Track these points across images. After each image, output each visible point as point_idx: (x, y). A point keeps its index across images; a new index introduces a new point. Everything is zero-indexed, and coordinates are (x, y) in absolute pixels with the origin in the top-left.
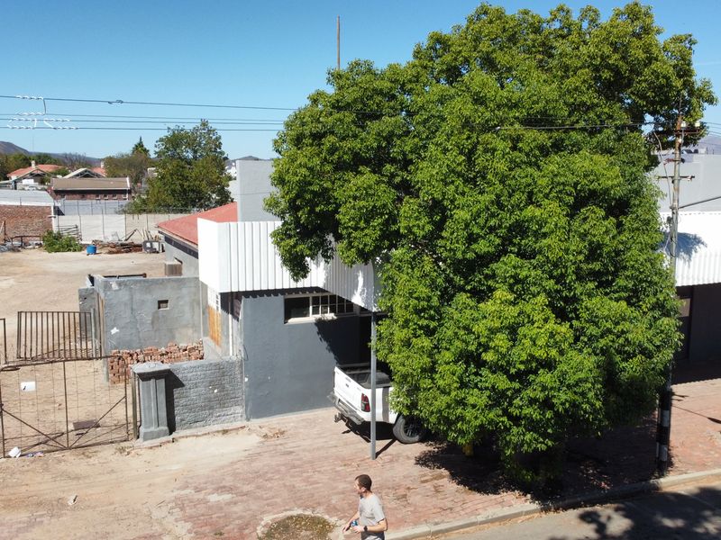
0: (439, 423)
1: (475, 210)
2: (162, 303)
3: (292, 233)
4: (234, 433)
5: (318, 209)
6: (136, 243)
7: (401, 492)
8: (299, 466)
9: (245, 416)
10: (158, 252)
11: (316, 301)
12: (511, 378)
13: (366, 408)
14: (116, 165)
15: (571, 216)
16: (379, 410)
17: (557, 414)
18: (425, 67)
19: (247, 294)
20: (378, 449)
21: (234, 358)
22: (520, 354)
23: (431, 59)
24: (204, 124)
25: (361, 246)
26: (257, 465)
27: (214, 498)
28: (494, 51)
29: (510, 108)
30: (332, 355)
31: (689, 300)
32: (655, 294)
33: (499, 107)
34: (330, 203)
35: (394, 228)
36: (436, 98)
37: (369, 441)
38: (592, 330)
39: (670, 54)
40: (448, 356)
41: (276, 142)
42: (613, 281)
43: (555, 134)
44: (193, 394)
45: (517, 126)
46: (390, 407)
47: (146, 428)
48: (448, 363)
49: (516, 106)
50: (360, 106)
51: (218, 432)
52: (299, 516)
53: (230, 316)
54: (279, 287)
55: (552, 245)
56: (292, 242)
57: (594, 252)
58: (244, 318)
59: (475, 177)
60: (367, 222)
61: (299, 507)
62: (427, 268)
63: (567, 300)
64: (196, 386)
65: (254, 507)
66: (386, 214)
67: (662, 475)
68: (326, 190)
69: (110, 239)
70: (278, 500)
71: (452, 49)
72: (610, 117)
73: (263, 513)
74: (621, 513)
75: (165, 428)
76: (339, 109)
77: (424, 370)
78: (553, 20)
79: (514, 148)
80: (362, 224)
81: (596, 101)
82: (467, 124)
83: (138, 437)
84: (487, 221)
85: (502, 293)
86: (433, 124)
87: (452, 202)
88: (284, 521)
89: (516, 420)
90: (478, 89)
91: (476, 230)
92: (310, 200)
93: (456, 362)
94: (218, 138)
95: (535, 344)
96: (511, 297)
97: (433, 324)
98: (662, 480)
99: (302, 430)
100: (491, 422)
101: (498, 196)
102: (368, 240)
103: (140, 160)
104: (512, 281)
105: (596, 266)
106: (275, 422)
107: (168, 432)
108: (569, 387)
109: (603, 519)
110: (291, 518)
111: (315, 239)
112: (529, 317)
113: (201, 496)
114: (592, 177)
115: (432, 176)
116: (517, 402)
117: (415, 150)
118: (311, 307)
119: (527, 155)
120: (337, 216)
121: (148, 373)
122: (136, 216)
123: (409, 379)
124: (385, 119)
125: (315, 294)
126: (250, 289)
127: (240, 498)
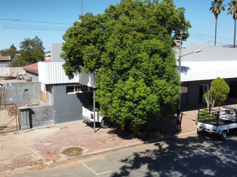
0: (114, 118)
1: (123, 55)
2: (26, 90)
3: (69, 64)
4: (51, 128)
5: (77, 56)
6: (14, 76)
7: (103, 140)
8: (72, 135)
9: (54, 123)
10: (22, 79)
11: (76, 87)
12: (134, 103)
13: (92, 118)
14: (5, 53)
15: (150, 57)
16: (96, 118)
17: (147, 113)
18: (108, 15)
19: (55, 85)
20: (96, 130)
21: (51, 105)
22: (136, 96)
23: (110, 13)
24: (37, 37)
25: (90, 67)
26: (59, 135)
27: (46, 144)
28: (129, 10)
29: (133, 27)
30: (81, 103)
31: (187, 87)
32: (174, 79)
33: (130, 26)
34: (80, 54)
35: (100, 61)
36: (111, 24)
37: (93, 128)
38: (157, 89)
39: (178, 12)
40: (116, 98)
41: (63, 36)
42: (162, 76)
43: (146, 35)
44: (38, 116)
45: (135, 32)
46: (99, 115)
47: (23, 126)
48: (116, 100)
49: (135, 26)
50: (89, 26)
51: (46, 127)
52: (73, 148)
53: (49, 92)
54: (64, 82)
55: (145, 65)
56: (68, 67)
57: (157, 67)
58: (54, 92)
59: (123, 46)
60: (92, 60)
61: (72, 145)
62: (110, 72)
63: (149, 81)
64: (39, 113)
65: (59, 146)
66: (98, 57)
67: (178, 134)
68: (79, 50)
69: (5, 75)
70: (66, 144)
71: (116, 10)
72: (162, 30)
73: (62, 147)
74: (166, 143)
75: (29, 126)
76: (83, 26)
77: (109, 102)
78: (145, 2)
79: (134, 38)
80: (90, 60)
81: (157, 25)
82: (121, 31)
83: (20, 130)
84: (126, 58)
85: (131, 78)
86: (111, 31)
87: (116, 53)
88: (68, 149)
89: (135, 115)
90: (124, 21)
91: (123, 61)
92: (74, 54)
93: (118, 99)
94: (41, 42)
95: (140, 92)
96: (134, 80)
97: (111, 89)
98: (178, 135)
99: (72, 126)
100: (128, 116)
101: (130, 51)
102: (92, 65)
103: (13, 51)
104: (134, 75)
105: (157, 71)
106: (64, 124)
107: (30, 128)
108: (150, 104)
109: (161, 145)
110: (70, 148)
111: (76, 66)
112: (139, 85)
113: (42, 144)
114: (156, 46)
115: (110, 45)
116: (136, 110)
117: (106, 39)
118: (75, 89)
119: (138, 40)
120: (83, 58)
121: (24, 109)
122: (13, 68)
123: (105, 105)
124: (97, 29)
125: (76, 85)
126: (55, 83)
127: (54, 144)
